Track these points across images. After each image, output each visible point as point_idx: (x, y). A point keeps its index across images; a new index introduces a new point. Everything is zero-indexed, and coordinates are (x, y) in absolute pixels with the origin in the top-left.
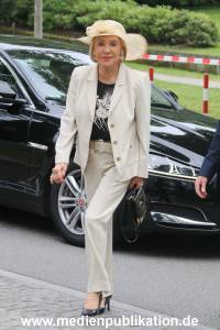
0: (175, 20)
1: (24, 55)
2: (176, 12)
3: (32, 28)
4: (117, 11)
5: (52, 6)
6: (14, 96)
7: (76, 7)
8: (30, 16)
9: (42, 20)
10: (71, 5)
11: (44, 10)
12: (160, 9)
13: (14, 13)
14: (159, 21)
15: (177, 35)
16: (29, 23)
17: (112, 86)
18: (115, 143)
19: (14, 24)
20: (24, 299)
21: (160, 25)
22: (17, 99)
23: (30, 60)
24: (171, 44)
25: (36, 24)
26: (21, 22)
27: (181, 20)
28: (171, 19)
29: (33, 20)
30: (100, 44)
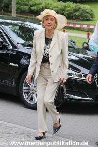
0: (74, 8)
1: (7, 24)
2: (75, 5)
3: (11, 12)
4: (49, 4)
5: (20, 2)
6: (3, 42)
7: (31, 2)
8: (10, 6)
9: (15, 8)
10: (28, 1)
11: (16, 4)
12: (68, 4)
13: (3, 5)
14: (67, 9)
15: (75, 15)
16: (10, 10)
17: (51, 39)
18: (52, 64)
19: (3, 10)
20: (7, 132)
21: (68, 11)
22: (4, 44)
23: (10, 26)
24: (73, 19)
25: (12, 10)
26: (6, 9)
27: (77, 8)
28: (73, 8)
29: (11, 9)
30: (47, 20)
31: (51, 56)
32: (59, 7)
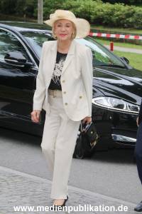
0: (127, 12)
1: (31, 34)
2: (127, 7)
3: (36, 18)
4: (90, 6)
5: (49, 3)
6: (25, 61)
7: (64, 4)
8: (35, 10)
9: (42, 12)
10: (61, 3)
11: (44, 6)
12: (117, 5)
13: (25, 8)
14: (116, 13)
15: (128, 21)
16: (34, 14)
17: (66, 55)
18: (65, 93)
19: (25, 16)
21: (118, 16)
22: (27, 62)
23: (35, 38)
24: (125, 28)
25: (39, 15)
26: (29, 13)
27: (130, 12)
28: (124, 11)
29: (37, 13)
30: (59, 26)
31: (64, 82)
32: (105, 10)
